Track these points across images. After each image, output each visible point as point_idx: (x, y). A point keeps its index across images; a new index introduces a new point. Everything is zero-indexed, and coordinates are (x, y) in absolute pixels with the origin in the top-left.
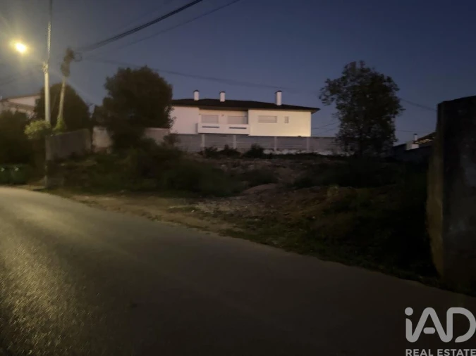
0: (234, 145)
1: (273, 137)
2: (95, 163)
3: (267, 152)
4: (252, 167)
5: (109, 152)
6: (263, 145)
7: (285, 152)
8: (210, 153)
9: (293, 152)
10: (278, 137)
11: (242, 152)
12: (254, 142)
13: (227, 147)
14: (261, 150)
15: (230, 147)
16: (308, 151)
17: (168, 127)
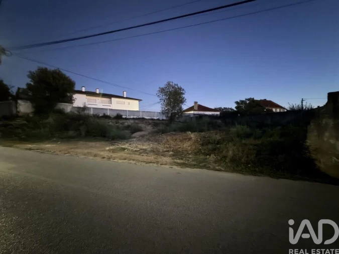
0: (108, 113)
1: (126, 111)
2: (25, 122)
3: (124, 117)
4: (126, 124)
5: (31, 116)
6: (122, 114)
7: (132, 117)
8: (96, 116)
9: (135, 117)
10: (129, 111)
11: (112, 117)
12: (118, 112)
13: (104, 114)
14: (121, 116)
15: (106, 114)
16: (141, 117)
17: (72, 103)
